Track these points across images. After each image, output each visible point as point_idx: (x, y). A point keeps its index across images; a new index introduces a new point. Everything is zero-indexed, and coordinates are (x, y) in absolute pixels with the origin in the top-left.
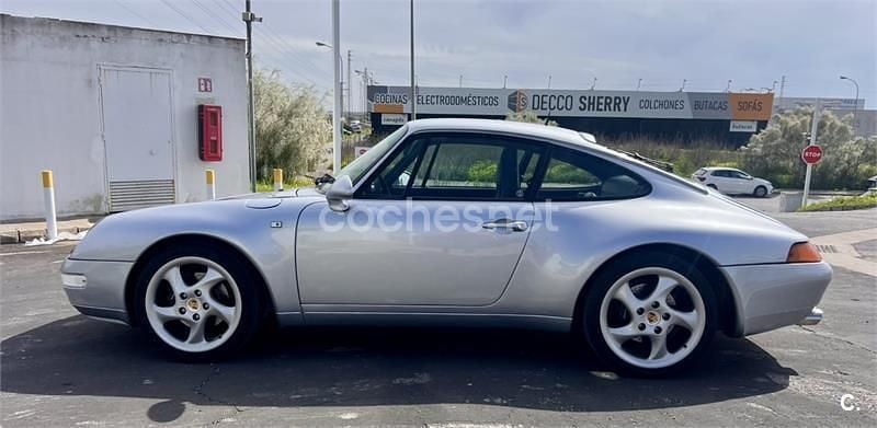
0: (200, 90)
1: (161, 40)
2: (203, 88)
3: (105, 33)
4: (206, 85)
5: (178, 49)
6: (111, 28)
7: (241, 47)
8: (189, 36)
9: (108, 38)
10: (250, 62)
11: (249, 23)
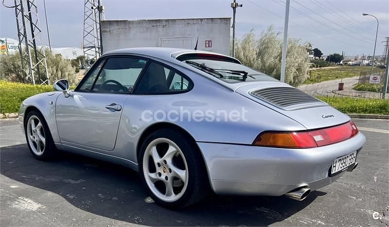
0: (206, 47)
1: (188, 23)
2: (207, 45)
3: (164, 23)
4: (209, 44)
5: (196, 27)
6: (167, 21)
7: (228, 22)
8: (201, 20)
9: (165, 26)
10: (234, 29)
11: (234, 8)
